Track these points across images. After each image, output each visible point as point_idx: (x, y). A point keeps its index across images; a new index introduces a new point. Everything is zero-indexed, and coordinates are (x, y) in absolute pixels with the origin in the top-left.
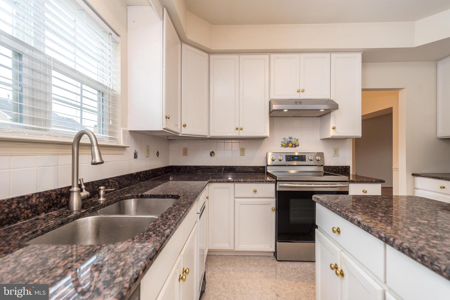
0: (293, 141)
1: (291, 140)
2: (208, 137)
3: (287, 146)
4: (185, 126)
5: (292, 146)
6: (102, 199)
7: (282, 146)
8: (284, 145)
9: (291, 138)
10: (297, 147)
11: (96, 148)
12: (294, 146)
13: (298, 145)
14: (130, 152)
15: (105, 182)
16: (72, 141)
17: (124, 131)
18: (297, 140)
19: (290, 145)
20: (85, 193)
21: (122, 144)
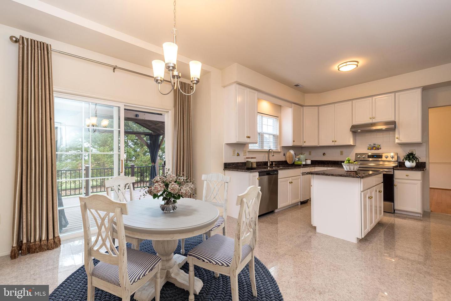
0: (376, 146)
1: (375, 145)
2: (318, 146)
3: (372, 149)
4: (305, 142)
5: (376, 149)
6: (274, 165)
7: (368, 149)
8: (370, 148)
9: (375, 144)
10: (379, 150)
11: (272, 153)
12: (377, 149)
13: (381, 148)
14: (282, 154)
15: (275, 162)
16: (268, 151)
17: (280, 147)
18: (380, 145)
19: (375, 148)
20: (270, 163)
21: (279, 151)
